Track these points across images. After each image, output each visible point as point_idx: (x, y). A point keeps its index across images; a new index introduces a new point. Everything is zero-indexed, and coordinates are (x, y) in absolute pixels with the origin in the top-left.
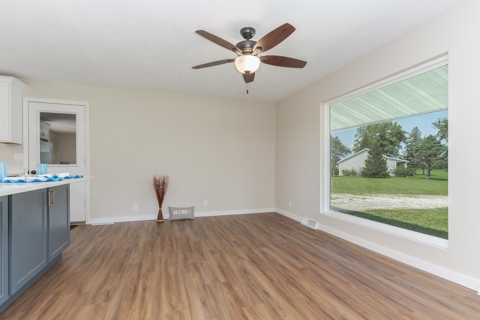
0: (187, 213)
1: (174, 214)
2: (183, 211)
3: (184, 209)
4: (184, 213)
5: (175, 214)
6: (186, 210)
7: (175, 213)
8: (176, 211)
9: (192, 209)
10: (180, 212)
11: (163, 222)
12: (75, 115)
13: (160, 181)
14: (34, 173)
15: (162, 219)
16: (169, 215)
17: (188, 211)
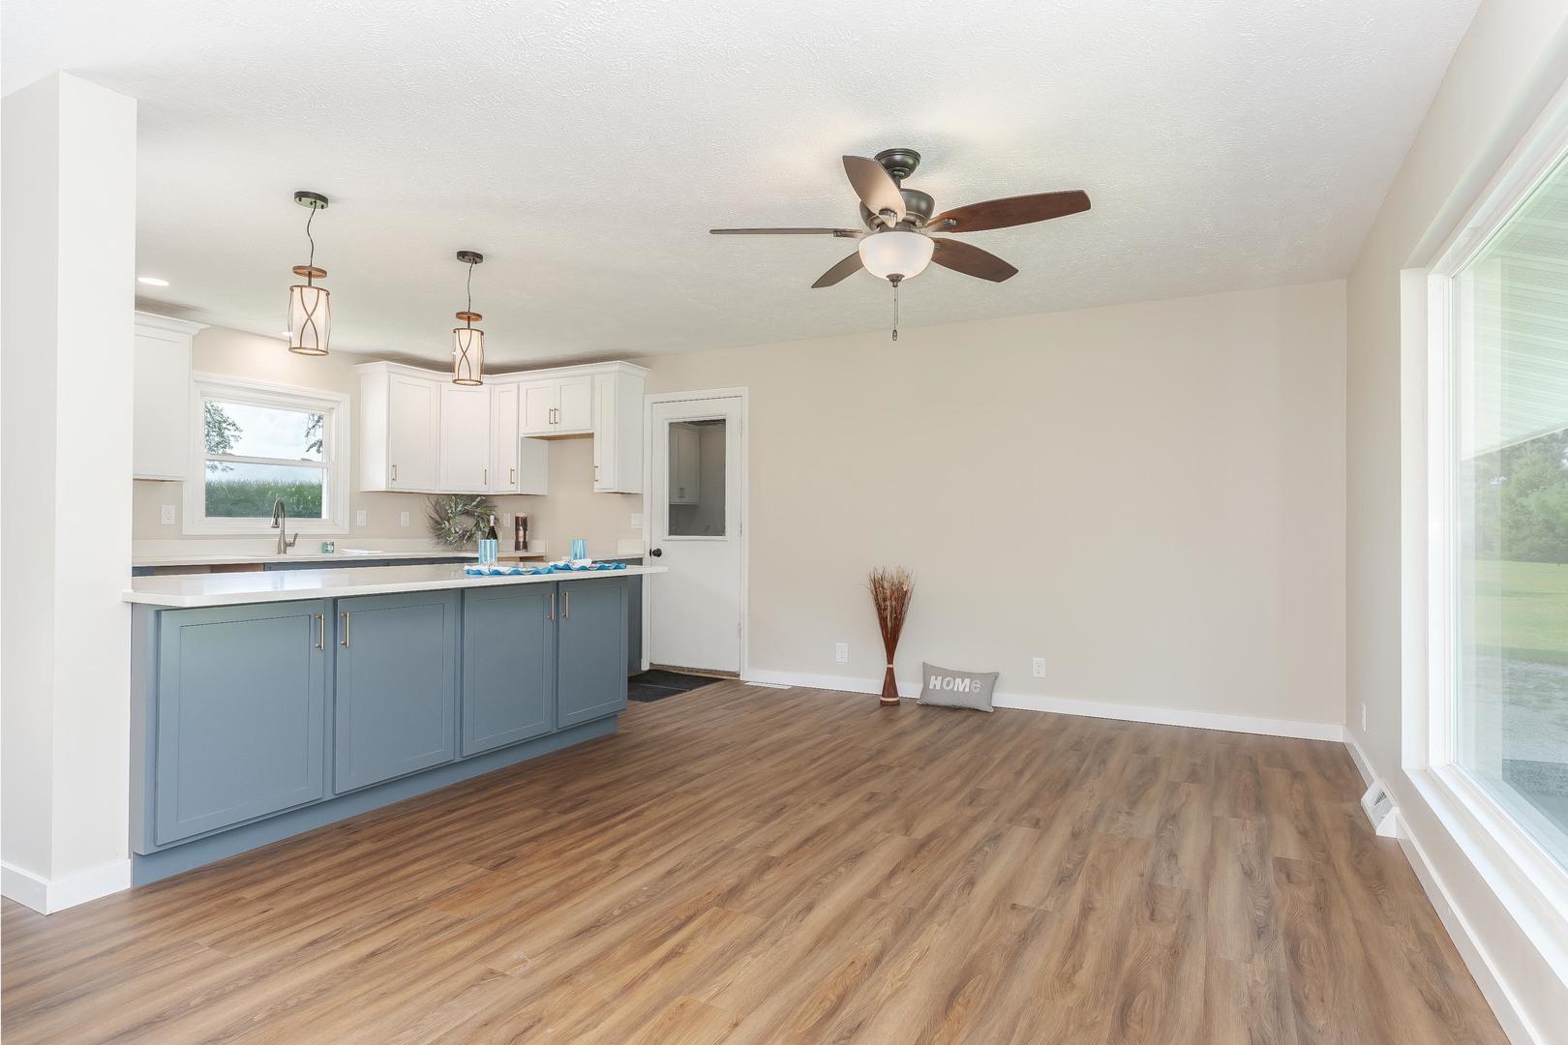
0: (967, 690)
1: (931, 687)
2: (958, 680)
3: (963, 675)
4: (961, 690)
5: (935, 685)
6: (967, 681)
7: (935, 683)
8: (940, 678)
9: (991, 680)
10: (948, 685)
11: (897, 703)
12: (724, 420)
13: (886, 585)
14: (657, 553)
15: (896, 694)
16: (920, 687)
17: (973, 685)
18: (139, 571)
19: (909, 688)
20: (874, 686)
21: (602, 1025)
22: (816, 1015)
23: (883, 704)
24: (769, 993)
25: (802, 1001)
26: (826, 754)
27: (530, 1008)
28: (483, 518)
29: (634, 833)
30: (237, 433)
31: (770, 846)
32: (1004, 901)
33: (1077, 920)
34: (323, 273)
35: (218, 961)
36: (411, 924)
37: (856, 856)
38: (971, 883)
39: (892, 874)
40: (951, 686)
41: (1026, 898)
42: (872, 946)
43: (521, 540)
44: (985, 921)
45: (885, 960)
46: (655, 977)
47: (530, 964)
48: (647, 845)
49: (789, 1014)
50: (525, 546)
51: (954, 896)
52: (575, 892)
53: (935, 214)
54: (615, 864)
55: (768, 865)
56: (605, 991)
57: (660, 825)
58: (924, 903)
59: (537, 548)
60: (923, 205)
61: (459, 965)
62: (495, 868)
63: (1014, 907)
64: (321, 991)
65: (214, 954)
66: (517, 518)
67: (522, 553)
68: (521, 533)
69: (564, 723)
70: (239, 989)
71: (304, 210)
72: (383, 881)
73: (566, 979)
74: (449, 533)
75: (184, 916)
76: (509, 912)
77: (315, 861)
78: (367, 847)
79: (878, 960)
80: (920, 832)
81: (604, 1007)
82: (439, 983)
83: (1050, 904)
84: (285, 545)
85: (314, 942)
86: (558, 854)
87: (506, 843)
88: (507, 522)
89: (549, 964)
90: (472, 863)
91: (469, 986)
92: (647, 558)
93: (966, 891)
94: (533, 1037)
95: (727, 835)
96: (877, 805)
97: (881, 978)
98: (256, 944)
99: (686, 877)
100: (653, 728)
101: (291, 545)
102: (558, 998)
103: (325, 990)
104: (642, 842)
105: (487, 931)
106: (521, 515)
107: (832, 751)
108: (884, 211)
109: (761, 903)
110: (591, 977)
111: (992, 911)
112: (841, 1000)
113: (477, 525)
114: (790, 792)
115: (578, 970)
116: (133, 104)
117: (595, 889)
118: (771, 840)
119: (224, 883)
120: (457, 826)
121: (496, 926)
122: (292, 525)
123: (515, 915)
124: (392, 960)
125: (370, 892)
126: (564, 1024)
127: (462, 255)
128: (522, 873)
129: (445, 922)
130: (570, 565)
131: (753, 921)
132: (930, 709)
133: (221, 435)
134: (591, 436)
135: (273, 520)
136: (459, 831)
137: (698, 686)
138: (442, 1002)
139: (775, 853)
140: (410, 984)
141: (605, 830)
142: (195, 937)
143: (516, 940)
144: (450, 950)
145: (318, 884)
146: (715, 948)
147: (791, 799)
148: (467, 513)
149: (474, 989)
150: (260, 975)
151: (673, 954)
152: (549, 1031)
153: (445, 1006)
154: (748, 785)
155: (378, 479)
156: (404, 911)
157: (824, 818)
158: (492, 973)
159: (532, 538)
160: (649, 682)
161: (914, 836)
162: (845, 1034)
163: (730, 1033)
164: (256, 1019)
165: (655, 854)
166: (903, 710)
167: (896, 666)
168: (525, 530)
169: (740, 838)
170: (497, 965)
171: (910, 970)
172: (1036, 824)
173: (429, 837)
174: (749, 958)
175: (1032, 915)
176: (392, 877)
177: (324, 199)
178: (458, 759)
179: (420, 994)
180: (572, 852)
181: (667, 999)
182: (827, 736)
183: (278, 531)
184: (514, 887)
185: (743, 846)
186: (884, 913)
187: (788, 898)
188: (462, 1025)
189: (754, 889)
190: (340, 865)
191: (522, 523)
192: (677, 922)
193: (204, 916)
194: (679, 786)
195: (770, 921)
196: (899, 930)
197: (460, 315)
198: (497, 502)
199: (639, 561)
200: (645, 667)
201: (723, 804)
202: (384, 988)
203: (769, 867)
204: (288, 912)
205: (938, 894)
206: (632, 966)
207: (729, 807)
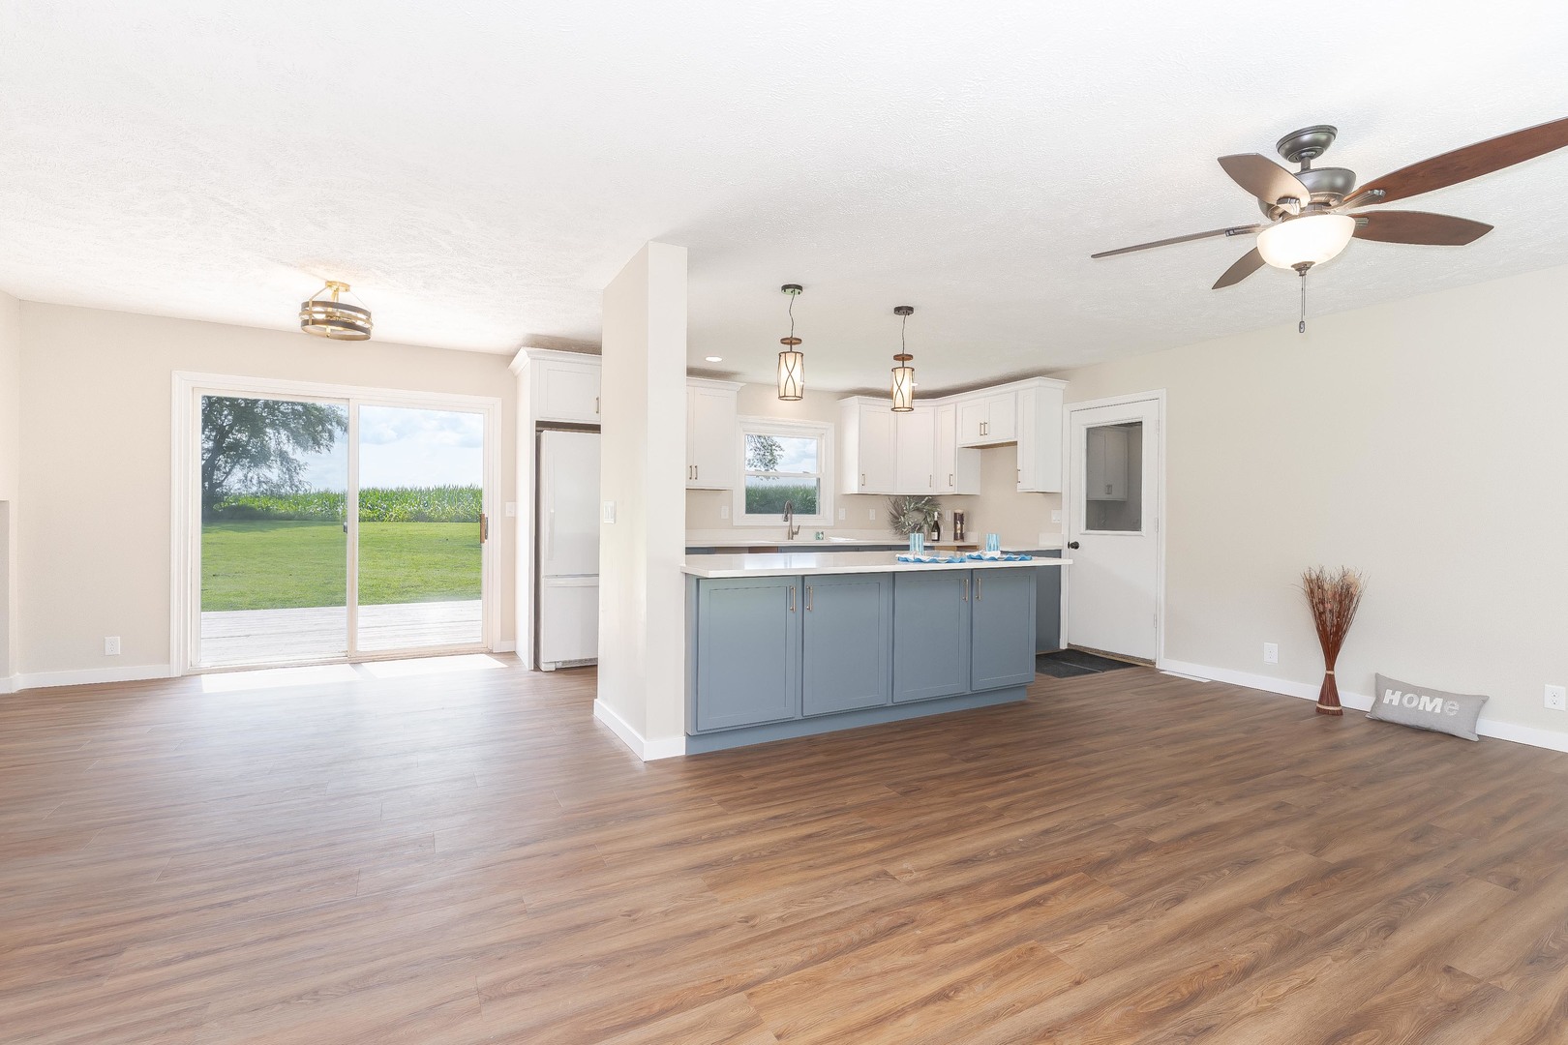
0: (1438, 710)
1: (1386, 701)
2: (1426, 699)
3: (1433, 694)
4: (1428, 710)
5: (1391, 701)
6: (1439, 701)
7: (1391, 698)
8: (1398, 694)
9: (1477, 704)
10: (1410, 701)
11: (1339, 714)
12: (1141, 422)
13: (1326, 587)
14: (1075, 546)
15: (1337, 703)
16: (1372, 700)
17: (1447, 708)
18: (690, 551)
19: (1353, 697)
20: (1312, 692)
21: (960, 942)
22: (1162, 1002)
23: (1318, 709)
24: (1119, 965)
25: (1149, 984)
26: (1236, 753)
27: (908, 909)
28: (930, 513)
29: (1023, 790)
30: (781, 453)
31: (1151, 830)
32: (1435, 958)
33: (1549, 1013)
34: (799, 341)
35: (721, 815)
36: (837, 822)
37: (1245, 863)
38: (1391, 927)
39: (1287, 891)
40: (1414, 704)
41: (1473, 963)
42: (1242, 956)
43: (959, 532)
44: (1400, 974)
45: (1255, 976)
46: (1013, 918)
47: (915, 875)
48: (1032, 803)
49: (1133, 992)
50: (962, 537)
51: (1364, 935)
52: (962, 828)
53: (1356, 188)
54: (999, 814)
55: (1145, 848)
56: (969, 916)
57: (1046, 788)
58: (1320, 931)
59: (971, 540)
60: (1339, 182)
61: (864, 861)
62: (904, 793)
63: (1448, 970)
64: (774, 852)
65: (720, 809)
66: (955, 514)
67: (959, 543)
68: (959, 526)
69: (977, 686)
70: (728, 836)
71: (788, 295)
72: (827, 785)
73: (939, 896)
74: (904, 526)
75: (708, 780)
76: (907, 831)
77: (787, 761)
78: (821, 758)
79: (1247, 972)
80: (1335, 855)
81: (964, 929)
82: (847, 870)
83: (1509, 983)
84: (792, 534)
85: (775, 817)
86: (954, 794)
87: (917, 776)
88: (949, 518)
89: (929, 879)
90: (888, 786)
91: (867, 879)
92: (1066, 551)
93: (1382, 934)
94: (906, 932)
95: (1108, 811)
96: (1286, 816)
97: (1245, 991)
98: (742, 809)
99: (1061, 839)
100: (1059, 701)
101: (797, 533)
102: (930, 910)
103: (777, 853)
104: (1027, 800)
105: (888, 841)
106: (959, 511)
107: (1244, 751)
108: (1284, 199)
109: (1130, 881)
110: (960, 900)
111: (1414, 966)
112: (1193, 998)
113: (925, 519)
114: (1185, 784)
115: (951, 892)
116: (685, 250)
117: (979, 830)
118: (1153, 825)
119: (733, 764)
120: (884, 756)
121: (896, 839)
122: (798, 519)
123: (912, 834)
124: (821, 844)
125: (819, 790)
126: (931, 930)
127: (898, 310)
128: (923, 802)
129: (861, 826)
130: (982, 556)
131: (1117, 896)
132: (1381, 726)
133: (772, 454)
134: (1015, 443)
135: (784, 515)
136: (884, 759)
137: (1111, 669)
138: (847, 884)
139: (1154, 838)
140: (830, 864)
141: (998, 782)
142: (712, 795)
143: (910, 854)
144: (860, 848)
145: (785, 778)
146: (1073, 909)
147: (1184, 790)
148: (918, 509)
149: (871, 882)
150: (742, 831)
151: (1034, 903)
152: (918, 932)
153: (849, 888)
154: (1141, 769)
155: (853, 486)
156: (835, 810)
157: (1218, 816)
158: (886, 873)
159: (968, 530)
160: (1065, 660)
161: (1324, 858)
162: (1191, 1031)
163: (1070, 988)
164: (734, 859)
165: (1037, 813)
166: (1346, 721)
167: (1339, 672)
168: (962, 523)
169: (1122, 817)
170: (892, 869)
171: (1285, 994)
172: (1513, 883)
173: (862, 759)
174: (1105, 928)
175: (1474, 987)
176: (832, 784)
177: (800, 288)
178: (890, 704)
179: (834, 874)
180: (967, 795)
181: (1020, 939)
182: (1242, 735)
183: (788, 523)
184: (915, 812)
185: (1122, 825)
186: (1266, 928)
187: (1160, 883)
188: (858, 905)
189: (1124, 866)
190: (802, 767)
191: (959, 518)
192: (1043, 876)
193: (718, 783)
194: (1073, 757)
195: (1134, 901)
196: (1280, 950)
197: (897, 358)
198: (942, 501)
199: (1057, 553)
200: (1063, 646)
201: (1111, 782)
202: (811, 863)
203: (1146, 850)
204: (765, 793)
205: (1342, 927)
206: (993, 902)
207: (1117, 785)
